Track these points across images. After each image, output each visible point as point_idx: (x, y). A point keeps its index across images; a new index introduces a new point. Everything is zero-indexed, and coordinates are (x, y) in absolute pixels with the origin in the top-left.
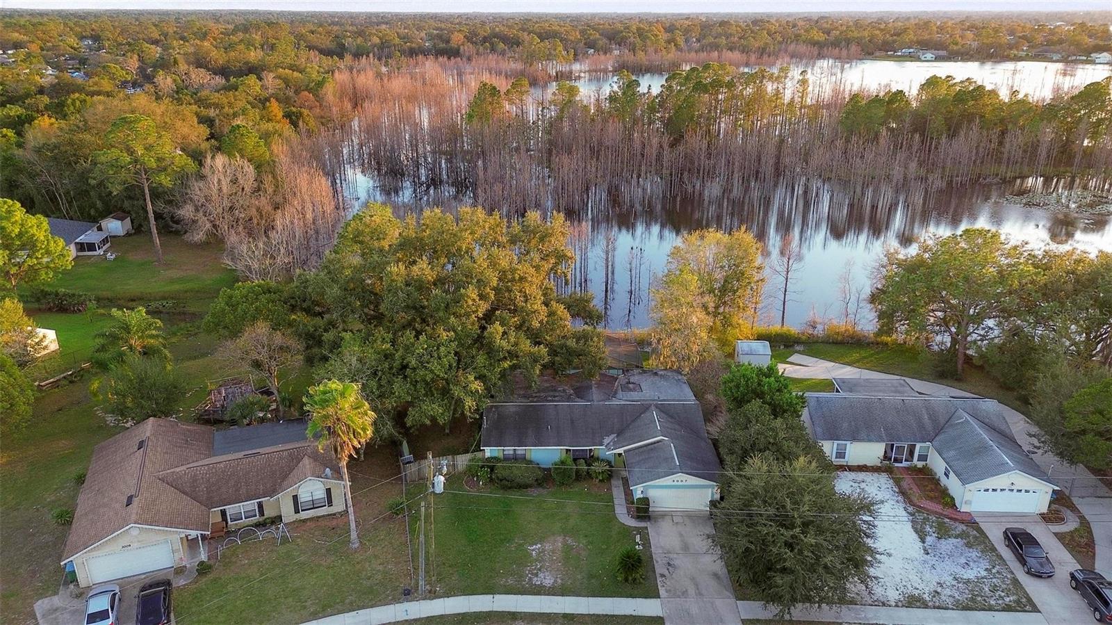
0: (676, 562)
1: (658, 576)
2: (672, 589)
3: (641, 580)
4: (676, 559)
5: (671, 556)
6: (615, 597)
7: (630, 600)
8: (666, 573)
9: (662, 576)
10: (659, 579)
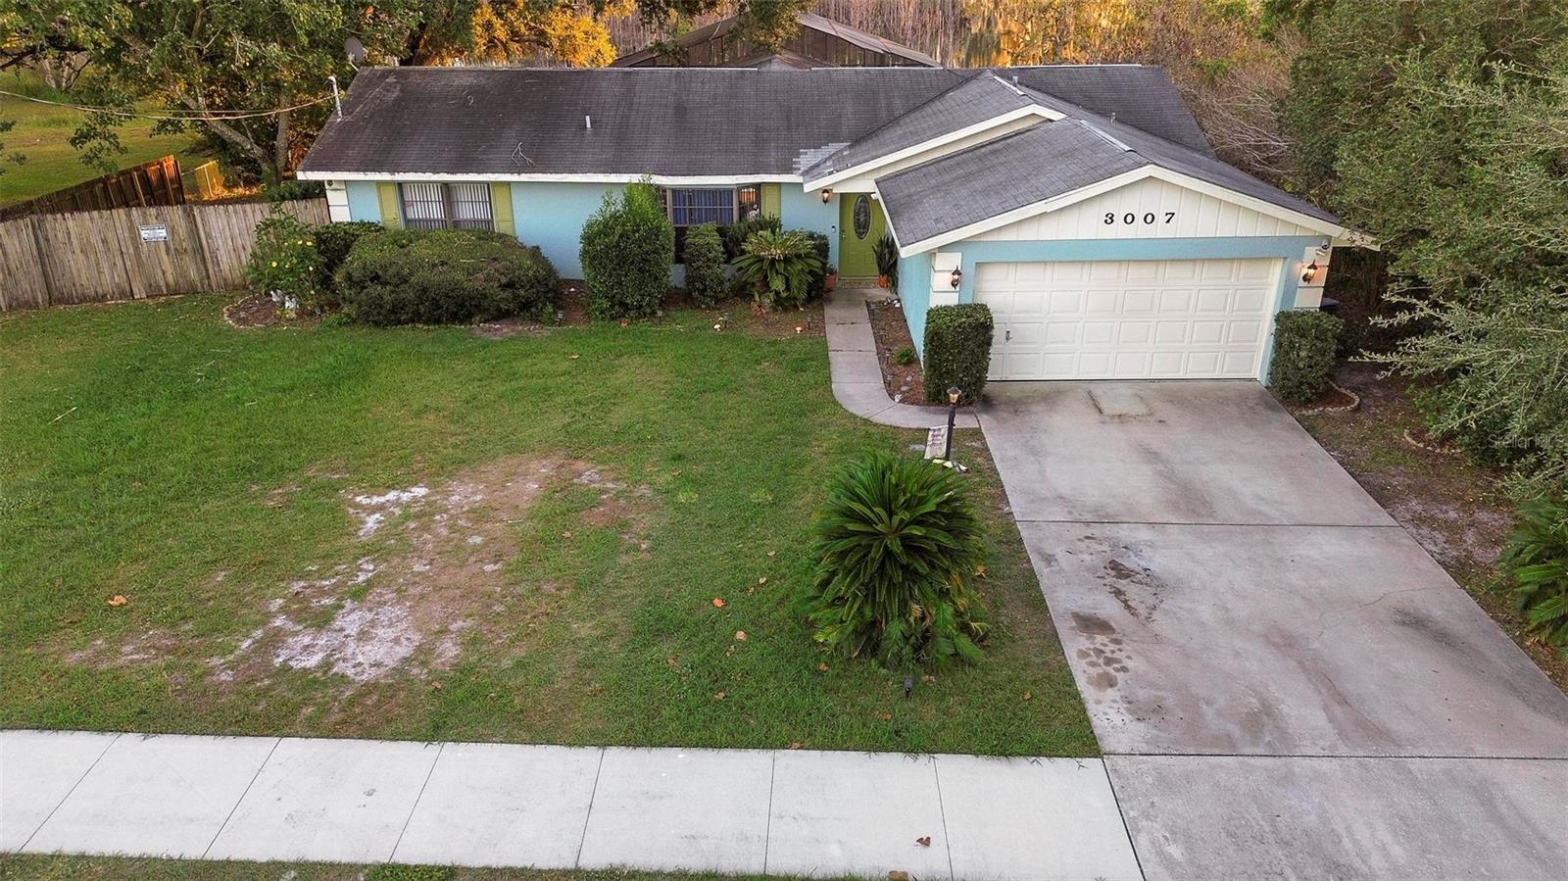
0: (1161, 560)
1: (1064, 628)
2: (1170, 700)
3: (964, 643)
4: (1151, 545)
5: (1124, 533)
6: (784, 746)
7: (892, 766)
8: (1109, 608)
9: (1091, 624)
10: (1075, 646)
